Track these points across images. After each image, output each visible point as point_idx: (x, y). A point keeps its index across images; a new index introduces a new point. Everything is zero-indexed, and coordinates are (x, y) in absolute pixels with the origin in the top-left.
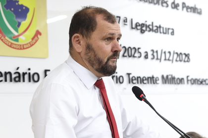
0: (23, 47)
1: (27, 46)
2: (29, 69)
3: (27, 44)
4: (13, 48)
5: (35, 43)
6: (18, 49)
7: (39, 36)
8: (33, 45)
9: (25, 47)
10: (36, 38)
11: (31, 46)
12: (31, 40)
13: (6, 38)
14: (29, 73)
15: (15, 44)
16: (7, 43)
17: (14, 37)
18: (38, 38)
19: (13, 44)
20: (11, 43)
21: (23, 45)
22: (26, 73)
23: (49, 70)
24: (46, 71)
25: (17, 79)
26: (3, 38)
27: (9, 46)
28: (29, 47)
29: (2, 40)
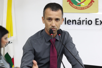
0: (83, 8)
1: (85, 8)
2: (86, 19)
3: (85, 7)
4: (77, 9)
6: (80, 9)
7: (93, 3)
8: (89, 7)
9: (84, 8)
10: (91, 4)
11: (88, 8)
12: (88, 5)
13: (74, 5)
14: (86, 21)
15: (78, 7)
16: (74, 7)
17: (78, 4)
18: (92, 4)
19: (77, 7)
20: (76, 7)
21: (83, 7)
22: (84, 20)
23: (98, 19)
24: (96, 19)
25: (79, 23)
26: (72, 5)
27: (75, 8)
28: (87, 8)
29: (71, 6)
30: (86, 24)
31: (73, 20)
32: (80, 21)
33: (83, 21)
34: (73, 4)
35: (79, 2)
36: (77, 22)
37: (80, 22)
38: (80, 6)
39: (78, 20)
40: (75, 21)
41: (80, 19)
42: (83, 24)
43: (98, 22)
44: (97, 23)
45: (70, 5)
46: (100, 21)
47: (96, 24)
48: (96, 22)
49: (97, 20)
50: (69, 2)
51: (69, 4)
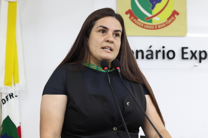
0: (157, 27)
1: (162, 26)
2: (164, 47)
3: (162, 24)
4: (146, 28)
5: (171, 23)
6: (152, 29)
7: (176, 16)
8: (168, 24)
9: (159, 27)
10: (173, 18)
11: (166, 26)
12: (166, 20)
13: (139, 20)
14: (164, 51)
15: (148, 25)
16: (140, 24)
17: (147, 19)
18: (175, 18)
19: (146, 25)
20: (144, 24)
21: (157, 25)
22: (160, 51)
23: (187, 48)
24: (183, 49)
25: (149, 57)
26: (135, 20)
27: (141, 27)
28: (164, 27)
29: (134, 22)
30: (164, 58)
31: (138, 50)
32: (152, 51)
33: (157, 52)
34: (137, 19)
35: (149, 15)
36: (145, 54)
37: (152, 54)
38: (151, 21)
39: (147, 51)
40: (142, 51)
41: (151, 49)
42: (157, 58)
43: (187, 53)
44: (185, 56)
45: (132, 20)
46: (191, 51)
47: (183, 58)
48: (183, 53)
49: (185, 51)
50: (129, 15)
51: (130, 18)
